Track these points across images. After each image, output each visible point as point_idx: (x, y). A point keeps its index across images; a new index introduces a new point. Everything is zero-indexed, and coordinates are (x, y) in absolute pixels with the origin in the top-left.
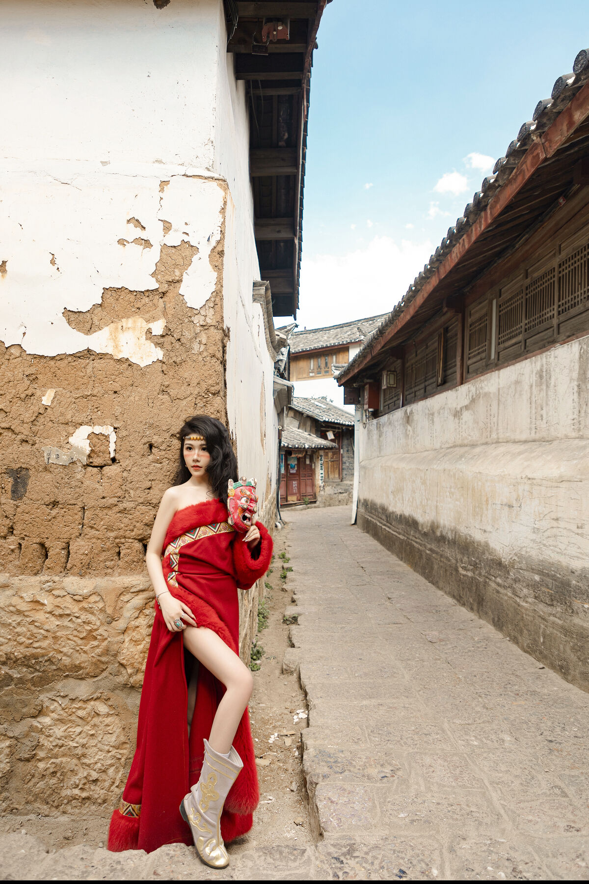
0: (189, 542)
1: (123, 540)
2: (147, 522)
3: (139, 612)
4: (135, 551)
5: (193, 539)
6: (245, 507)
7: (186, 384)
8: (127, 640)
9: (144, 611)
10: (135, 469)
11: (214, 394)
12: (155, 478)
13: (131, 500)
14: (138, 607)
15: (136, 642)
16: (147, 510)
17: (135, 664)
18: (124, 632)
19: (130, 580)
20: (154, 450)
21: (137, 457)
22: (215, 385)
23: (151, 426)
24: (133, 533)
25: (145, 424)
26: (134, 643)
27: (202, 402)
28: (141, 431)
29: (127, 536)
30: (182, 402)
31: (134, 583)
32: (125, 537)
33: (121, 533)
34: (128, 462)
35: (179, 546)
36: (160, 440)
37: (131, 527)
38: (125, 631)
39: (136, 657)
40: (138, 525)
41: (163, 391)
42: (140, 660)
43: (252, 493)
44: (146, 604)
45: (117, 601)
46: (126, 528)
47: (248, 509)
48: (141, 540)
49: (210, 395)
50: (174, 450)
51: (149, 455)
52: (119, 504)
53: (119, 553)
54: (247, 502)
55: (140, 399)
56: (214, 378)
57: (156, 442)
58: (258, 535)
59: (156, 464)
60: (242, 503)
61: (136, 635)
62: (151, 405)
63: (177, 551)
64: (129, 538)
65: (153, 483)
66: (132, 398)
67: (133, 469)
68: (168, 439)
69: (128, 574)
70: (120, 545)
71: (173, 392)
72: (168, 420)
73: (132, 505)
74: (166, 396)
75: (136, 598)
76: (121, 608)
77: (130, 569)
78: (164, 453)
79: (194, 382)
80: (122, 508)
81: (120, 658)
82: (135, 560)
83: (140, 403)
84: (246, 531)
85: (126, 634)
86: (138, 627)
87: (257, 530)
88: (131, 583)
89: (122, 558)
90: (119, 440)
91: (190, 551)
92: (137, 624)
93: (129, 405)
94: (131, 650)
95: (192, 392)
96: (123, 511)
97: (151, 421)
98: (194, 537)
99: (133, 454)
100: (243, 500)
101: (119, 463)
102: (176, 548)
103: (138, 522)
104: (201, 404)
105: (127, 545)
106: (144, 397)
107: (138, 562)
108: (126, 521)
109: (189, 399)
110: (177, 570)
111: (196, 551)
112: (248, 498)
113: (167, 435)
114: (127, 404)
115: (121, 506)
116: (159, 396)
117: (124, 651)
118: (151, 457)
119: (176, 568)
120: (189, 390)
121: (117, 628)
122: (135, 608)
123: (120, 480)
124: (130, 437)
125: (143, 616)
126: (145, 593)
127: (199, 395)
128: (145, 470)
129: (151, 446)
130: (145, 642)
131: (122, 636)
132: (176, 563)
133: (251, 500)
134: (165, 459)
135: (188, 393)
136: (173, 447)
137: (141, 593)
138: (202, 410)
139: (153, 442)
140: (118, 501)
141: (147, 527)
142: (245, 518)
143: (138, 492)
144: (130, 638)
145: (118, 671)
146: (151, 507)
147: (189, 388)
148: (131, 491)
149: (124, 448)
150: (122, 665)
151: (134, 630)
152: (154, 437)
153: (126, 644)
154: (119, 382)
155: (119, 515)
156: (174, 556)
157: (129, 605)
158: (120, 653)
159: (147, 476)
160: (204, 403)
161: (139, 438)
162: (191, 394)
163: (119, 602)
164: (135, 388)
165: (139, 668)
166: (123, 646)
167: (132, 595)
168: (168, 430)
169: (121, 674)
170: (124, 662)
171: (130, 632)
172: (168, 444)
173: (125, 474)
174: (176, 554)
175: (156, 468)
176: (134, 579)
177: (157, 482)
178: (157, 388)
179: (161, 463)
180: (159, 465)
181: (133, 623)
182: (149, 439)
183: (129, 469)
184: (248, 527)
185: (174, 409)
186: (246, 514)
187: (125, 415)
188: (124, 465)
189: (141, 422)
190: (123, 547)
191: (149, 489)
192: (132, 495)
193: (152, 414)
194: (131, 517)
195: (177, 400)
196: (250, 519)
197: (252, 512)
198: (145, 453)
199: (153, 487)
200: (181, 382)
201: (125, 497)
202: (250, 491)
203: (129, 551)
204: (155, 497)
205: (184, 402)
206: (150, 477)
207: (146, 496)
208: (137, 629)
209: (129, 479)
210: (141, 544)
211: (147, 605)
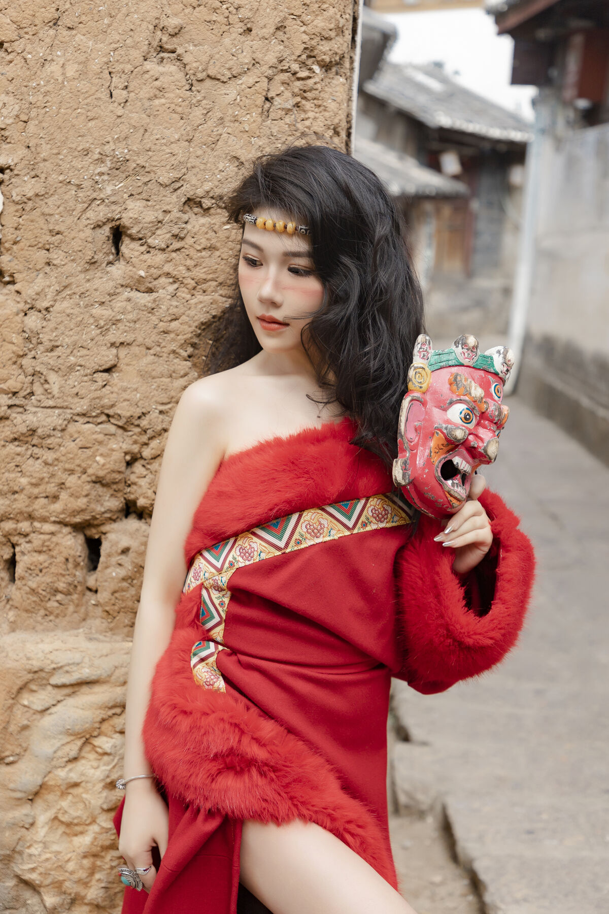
0: (264, 556)
1: (25, 526)
2: (101, 473)
3: (79, 743)
4: (61, 559)
5: (278, 548)
6: (459, 434)
7: (240, 28)
8: (43, 819)
9: (97, 742)
10: (63, 305)
11: (327, 67)
12: (129, 338)
13: (51, 403)
14: (78, 728)
15: (71, 828)
16: (100, 437)
17: (67, 884)
18: (33, 796)
19: (47, 647)
20: (127, 247)
21: (72, 268)
22: (333, 34)
23: (119, 166)
24: (57, 507)
25: (100, 161)
26: (62, 829)
27: (288, 94)
28: (87, 184)
29: (37, 514)
30: (223, 89)
31: (62, 658)
32: (31, 517)
33: (20, 503)
34: (40, 282)
35: (231, 565)
36: (150, 216)
37: (52, 488)
38: (36, 794)
39: (71, 866)
40: (72, 481)
41: (162, 49)
42: (82, 874)
43: (488, 394)
44: (103, 720)
45: (10, 708)
46: (36, 491)
47: (465, 443)
48: (78, 528)
49: (316, 68)
50: (192, 252)
51: (110, 263)
52: (13, 413)
53: (12, 563)
54: (467, 419)
55: (82, 74)
56: (332, 11)
57: (137, 221)
58: (485, 534)
59: (135, 295)
60: (448, 422)
61: (70, 808)
62: (120, 95)
63: (224, 579)
64: (44, 520)
65: (123, 352)
66: (54, 69)
67: (58, 307)
68: (175, 214)
69: (39, 627)
70: (15, 539)
71: (194, 55)
72: (175, 148)
73: (54, 419)
74: (171, 68)
75: (71, 701)
76: (25, 728)
77: (42, 612)
78: (160, 257)
79: (266, 22)
80: (23, 429)
81: (23, 867)
82: (61, 585)
83: (83, 85)
84: (445, 515)
85: (39, 803)
86: (76, 785)
87: (484, 518)
88: (52, 657)
89: (22, 578)
90: (12, 208)
91: (267, 587)
92: (74, 777)
93: (46, 93)
94: (55, 848)
95: (259, 56)
96: (28, 437)
97: (121, 152)
98: (281, 544)
99: (57, 257)
100: (456, 413)
101: (13, 282)
102: (220, 571)
103: (72, 472)
104: (286, 100)
105: (37, 540)
106: (95, 66)
107: (68, 593)
108: (34, 467)
109: (248, 79)
110: (219, 638)
111: (285, 586)
112: (472, 410)
113: (173, 201)
114: (37, 88)
115: (20, 422)
116: (148, 65)
117: (33, 851)
118: (118, 271)
119: (218, 633)
120: (249, 48)
121: (12, 786)
122: (69, 733)
123: (17, 339)
124: (50, 201)
125: (92, 756)
126: (97, 689)
127: (279, 66)
128: (97, 311)
129: (118, 234)
130: (95, 828)
131: (26, 809)
132: (217, 619)
133: (483, 415)
134: (163, 280)
135: (246, 58)
136: (189, 241)
137: (85, 689)
138: (288, 120)
139: (126, 222)
140: (10, 407)
141: (100, 489)
142: (449, 471)
143: (73, 379)
144: (50, 814)
145: (16, 899)
146: (112, 429)
147: (249, 42)
148: (53, 377)
149: (29, 235)
150: (27, 884)
151: (64, 794)
152: (131, 204)
153: (41, 832)
154: (10, 11)
155: (12, 448)
156: (215, 595)
157: (47, 721)
158: (20, 853)
159: (104, 331)
160: (294, 95)
161: (80, 207)
162: (255, 63)
163: (18, 712)
164: (66, 33)
165: (77, 894)
166: (29, 835)
167: (59, 694)
168: (175, 185)
169: (25, 905)
170: (34, 877)
171: (51, 797)
172: (175, 231)
173: (33, 321)
174: (219, 589)
175: (136, 307)
176: (58, 644)
177: (135, 349)
178: (143, 36)
179: (150, 291)
180: (144, 299)
181: (62, 773)
182: (114, 212)
183: (46, 304)
184: (455, 503)
185: (198, 112)
186: (457, 460)
187: (31, 126)
188: (29, 291)
189: (87, 152)
190: (23, 546)
191: (108, 370)
192: (55, 390)
193: (125, 129)
194: (49, 456)
195: (208, 83)
196: (465, 478)
197: (478, 456)
198: (99, 256)
199: (122, 365)
200: (220, 18)
201: (32, 393)
202: (485, 386)
203: (42, 558)
204: (125, 395)
205: (231, 91)
206: (115, 335)
207: (98, 393)
208: (75, 791)
209: (44, 338)
210: (81, 539)
211: (105, 726)
